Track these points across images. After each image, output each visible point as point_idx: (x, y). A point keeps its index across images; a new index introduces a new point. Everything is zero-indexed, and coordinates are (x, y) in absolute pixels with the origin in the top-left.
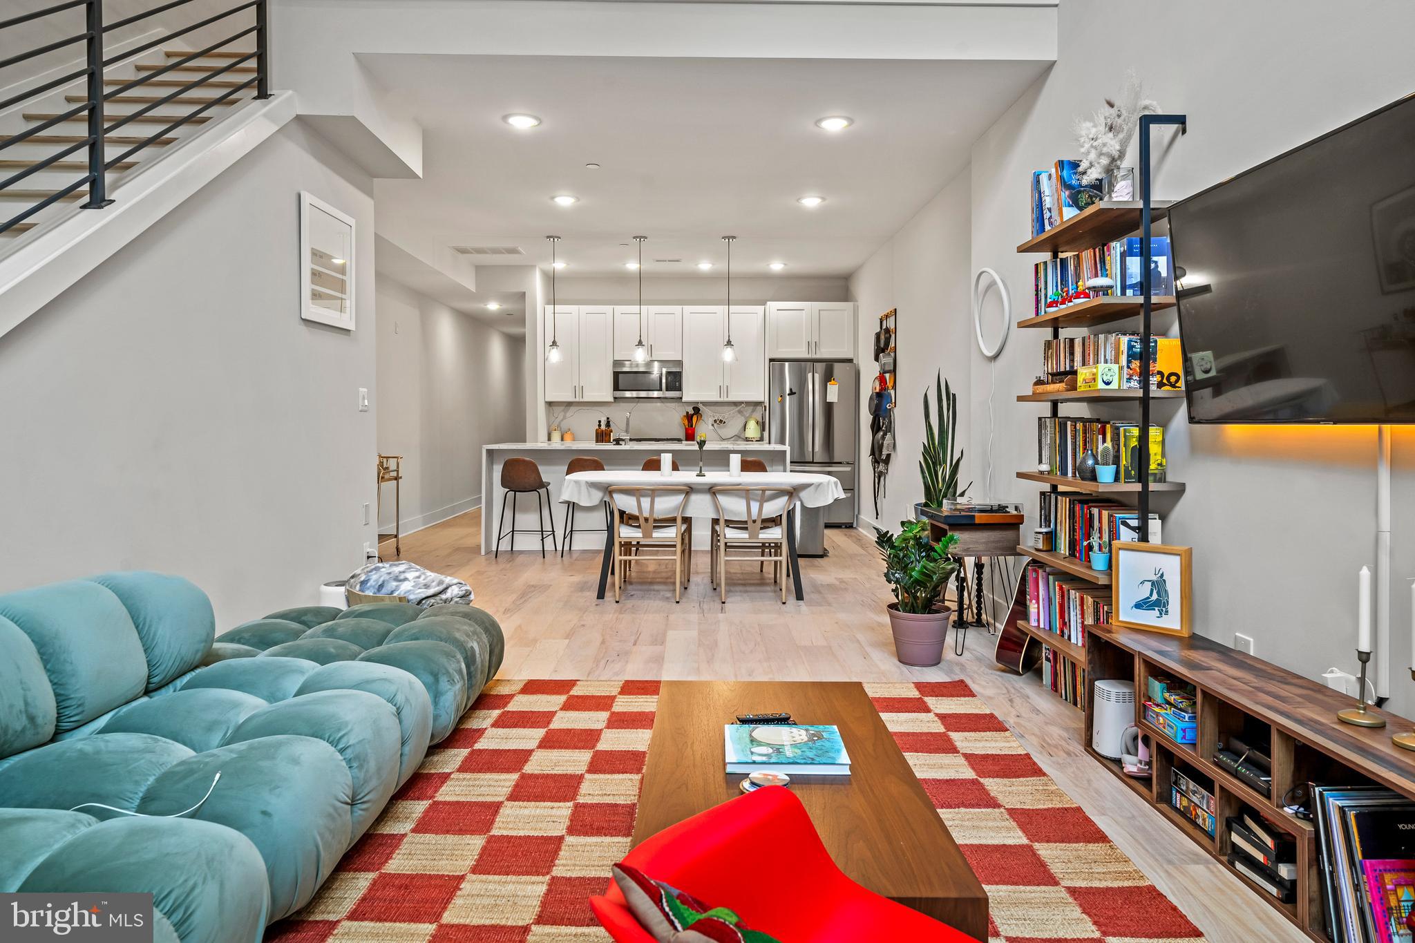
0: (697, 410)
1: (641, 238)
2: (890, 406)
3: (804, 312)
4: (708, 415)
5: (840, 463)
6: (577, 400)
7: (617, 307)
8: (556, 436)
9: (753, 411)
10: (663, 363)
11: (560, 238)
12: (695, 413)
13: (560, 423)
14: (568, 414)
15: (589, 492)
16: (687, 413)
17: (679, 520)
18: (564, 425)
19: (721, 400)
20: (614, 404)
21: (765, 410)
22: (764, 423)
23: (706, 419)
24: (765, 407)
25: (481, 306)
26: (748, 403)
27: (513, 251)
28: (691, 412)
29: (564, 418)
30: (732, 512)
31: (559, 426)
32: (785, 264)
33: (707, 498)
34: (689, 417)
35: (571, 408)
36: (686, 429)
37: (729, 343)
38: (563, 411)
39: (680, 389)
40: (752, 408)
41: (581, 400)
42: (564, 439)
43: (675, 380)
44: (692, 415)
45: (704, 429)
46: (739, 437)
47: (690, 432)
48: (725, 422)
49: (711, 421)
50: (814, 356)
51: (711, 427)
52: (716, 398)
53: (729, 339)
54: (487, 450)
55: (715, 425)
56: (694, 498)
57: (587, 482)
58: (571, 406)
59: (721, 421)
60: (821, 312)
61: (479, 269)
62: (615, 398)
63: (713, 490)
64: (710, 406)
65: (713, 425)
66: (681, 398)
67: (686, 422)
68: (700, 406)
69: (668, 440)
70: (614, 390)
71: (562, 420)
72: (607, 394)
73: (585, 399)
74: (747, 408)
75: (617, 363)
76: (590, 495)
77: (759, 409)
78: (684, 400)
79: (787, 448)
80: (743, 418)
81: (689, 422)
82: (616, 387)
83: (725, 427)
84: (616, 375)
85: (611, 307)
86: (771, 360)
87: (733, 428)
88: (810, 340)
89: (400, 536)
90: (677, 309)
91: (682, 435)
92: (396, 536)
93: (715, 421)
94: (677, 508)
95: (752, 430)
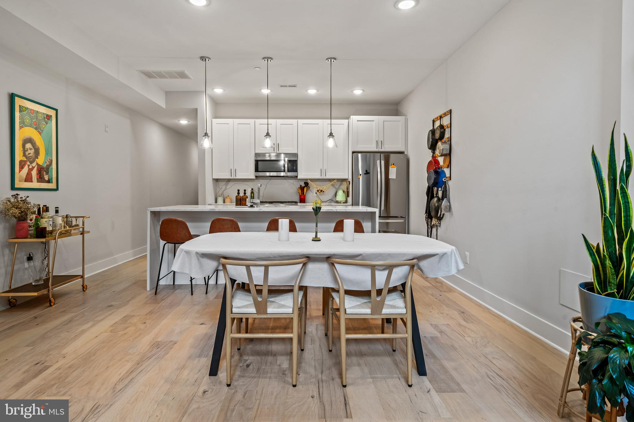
0: (307, 184)
1: (268, 58)
2: (445, 179)
3: (374, 122)
4: (314, 187)
5: (397, 217)
6: (232, 177)
7: (256, 120)
8: (220, 200)
9: (341, 185)
10: (286, 154)
11: (210, 59)
12: (306, 185)
13: (223, 192)
14: (228, 187)
15: (200, 263)
16: (301, 186)
17: (296, 289)
18: (226, 194)
19: (322, 177)
20: (256, 181)
21: (349, 184)
22: (348, 193)
23: (312, 190)
24: (349, 182)
25: (176, 121)
26: (338, 180)
27: (182, 75)
28: (303, 185)
29: (226, 189)
30: (351, 282)
31: (222, 194)
32: (363, 90)
33: (325, 266)
34: (302, 189)
35: (230, 183)
36: (300, 195)
37: (331, 135)
38: (225, 184)
39: (296, 171)
40: (340, 183)
41: (235, 178)
42: (225, 202)
43: (293, 165)
44: (304, 187)
45: (311, 195)
46: (332, 201)
47: (302, 197)
48: (324, 192)
49: (315, 190)
50: (380, 150)
51: (315, 195)
52: (318, 176)
53: (331, 132)
54: (151, 212)
55: (318, 193)
56: (311, 266)
57: (197, 253)
58: (229, 182)
59: (321, 191)
60: (385, 122)
61: (168, 94)
62: (256, 177)
63: (329, 259)
64: (315, 181)
65: (316, 193)
66: (297, 177)
67: (300, 191)
68: (309, 181)
69: (289, 202)
70: (255, 172)
71: (224, 190)
72: (251, 174)
73: (238, 177)
74: (337, 183)
75: (257, 155)
76: (201, 266)
77: (345, 183)
78: (299, 177)
79: (377, 210)
80: (334, 189)
81: (302, 191)
82: (257, 170)
83: (323, 194)
84: (257, 162)
85: (254, 120)
86: (353, 152)
87: (328, 195)
88: (378, 140)
89: (85, 277)
90: (294, 121)
91: (297, 199)
92: (82, 277)
93: (318, 191)
94: (295, 277)
95: (341, 196)
